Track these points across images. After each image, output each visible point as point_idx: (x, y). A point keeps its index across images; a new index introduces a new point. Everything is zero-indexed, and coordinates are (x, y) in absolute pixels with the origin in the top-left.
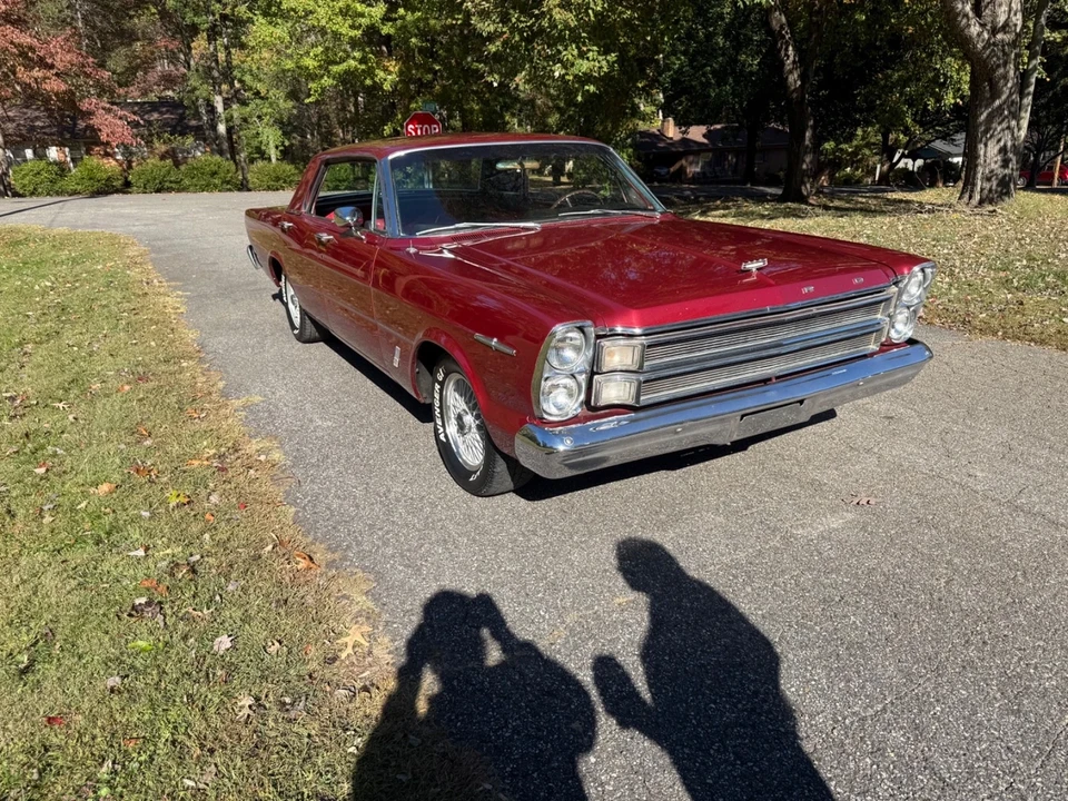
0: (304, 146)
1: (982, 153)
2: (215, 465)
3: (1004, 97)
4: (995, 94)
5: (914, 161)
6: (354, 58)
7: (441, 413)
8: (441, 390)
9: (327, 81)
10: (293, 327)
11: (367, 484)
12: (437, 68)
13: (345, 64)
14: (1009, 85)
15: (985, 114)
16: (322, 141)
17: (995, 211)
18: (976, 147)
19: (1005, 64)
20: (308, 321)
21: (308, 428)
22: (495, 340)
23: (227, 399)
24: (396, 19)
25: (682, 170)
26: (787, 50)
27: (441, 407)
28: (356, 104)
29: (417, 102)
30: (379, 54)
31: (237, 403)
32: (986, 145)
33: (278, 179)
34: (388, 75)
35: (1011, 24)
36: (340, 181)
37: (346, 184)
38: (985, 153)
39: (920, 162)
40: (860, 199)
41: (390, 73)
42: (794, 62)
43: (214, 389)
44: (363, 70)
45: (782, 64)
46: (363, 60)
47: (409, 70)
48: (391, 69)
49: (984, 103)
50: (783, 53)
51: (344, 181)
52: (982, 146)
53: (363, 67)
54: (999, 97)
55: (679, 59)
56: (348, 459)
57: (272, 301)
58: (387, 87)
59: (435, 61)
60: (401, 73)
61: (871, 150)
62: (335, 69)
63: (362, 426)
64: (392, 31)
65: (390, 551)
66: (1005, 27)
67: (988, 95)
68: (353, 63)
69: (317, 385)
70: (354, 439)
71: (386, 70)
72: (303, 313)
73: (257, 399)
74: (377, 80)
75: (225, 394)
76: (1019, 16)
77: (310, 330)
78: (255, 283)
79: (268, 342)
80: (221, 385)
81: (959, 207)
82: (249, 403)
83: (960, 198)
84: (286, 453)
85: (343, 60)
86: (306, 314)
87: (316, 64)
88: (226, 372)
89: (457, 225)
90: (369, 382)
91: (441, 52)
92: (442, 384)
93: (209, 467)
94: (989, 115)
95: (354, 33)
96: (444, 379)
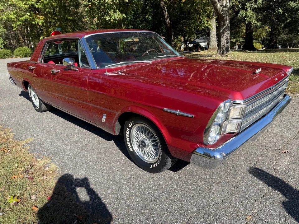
0: (11, 44)
1: (222, 40)
2: (26, 176)
3: (226, 25)
4: (224, 25)
5: (191, 44)
6: (27, 15)
7: (130, 140)
8: (130, 131)
9: (19, 23)
10: (35, 107)
11: (102, 175)
12: (56, 18)
13: (24, 17)
14: (227, 22)
15: (222, 30)
16: (17, 42)
17: (227, 55)
18: (220, 38)
19: (226, 15)
20: (43, 104)
21: (61, 151)
22: (179, 111)
23: (18, 141)
24: (41, 3)
25: (132, 48)
26: (165, 13)
27: (129, 137)
28: (27, 31)
29: (51, 29)
30: (35, 13)
31: (23, 142)
32: (223, 38)
33: (4, 55)
34: (40, 20)
35: (227, 5)
36: (27, 54)
37: (29, 55)
38: (223, 40)
39: (192, 45)
40: (187, 54)
41: (41, 20)
42: (168, 16)
43: (10, 137)
44: (31, 19)
45: (164, 16)
46: (30, 16)
47: (47, 19)
48: (41, 18)
49: (222, 27)
50: (164, 13)
51: (28, 54)
52: (222, 38)
53: (31, 18)
54: (225, 25)
55: (130, 16)
56: (87, 163)
57: (20, 97)
58: (40, 24)
59: (55, 16)
60: (44, 19)
61: (180, 42)
62: (21, 19)
63: (84, 146)
64: (40, 7)
65: (133, 211)
66: (225, 6)
67: (222, 24)
68: (26, 16)
69: (55, 130)
70: (84, 153)
71: (39, 19)
72: (41, 101)
73: (32, 139)
74: (36, 22)
75: (16, 138)
76: (228, 3)
77: (44, 107)
78: (10, 90)
79: (25, 113)
80: (12, 134)
81: (217, 55)
82: (29, 142)
83: (217, 52)
84: (57, 164)
85: (23, 16)
86: (42, 101)
87: (14, 17)
88: (13, 128)
89: (121, 63)
90: (76, 126)
91: (57, 13)
92: (130, 128)
93: (23, 178)
94: (223, 30)
95: (26, 6)
96: (132, 126)
